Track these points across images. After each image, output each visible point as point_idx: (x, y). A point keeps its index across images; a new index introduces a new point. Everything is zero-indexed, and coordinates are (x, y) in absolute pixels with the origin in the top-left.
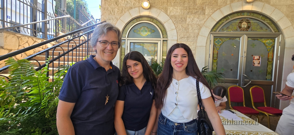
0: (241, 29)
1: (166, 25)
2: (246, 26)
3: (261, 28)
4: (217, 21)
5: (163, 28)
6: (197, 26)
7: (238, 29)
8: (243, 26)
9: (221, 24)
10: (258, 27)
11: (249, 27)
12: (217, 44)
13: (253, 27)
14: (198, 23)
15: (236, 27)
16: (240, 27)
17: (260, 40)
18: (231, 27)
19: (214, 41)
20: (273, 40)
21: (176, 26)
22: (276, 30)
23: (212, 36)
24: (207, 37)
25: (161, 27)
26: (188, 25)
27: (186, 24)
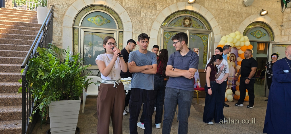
0: (185, 25)
1: (121, 17)
2: (188, 23)
3: (199, 25)
4: (167, 16)
5: (119, 19)
6: (150, 20)
7: (183, 25)
8: (186, 23)
9: (170, 20)
10: (197, 25)
11: (190, 24)
12: (166, 37)
13: (193, 24)
14: (150, 17)
15: (181, 23)
16: (184, 24)
17: (198, 35)
18: (177, 23)
19: (164, 34)
20: (207, 36)
21: (131, 19)
22: (209, 28)
23: (162, 30)
24: (159, 31)
25: (117, 18)
26: (142, 18)
27: (140, 17)
